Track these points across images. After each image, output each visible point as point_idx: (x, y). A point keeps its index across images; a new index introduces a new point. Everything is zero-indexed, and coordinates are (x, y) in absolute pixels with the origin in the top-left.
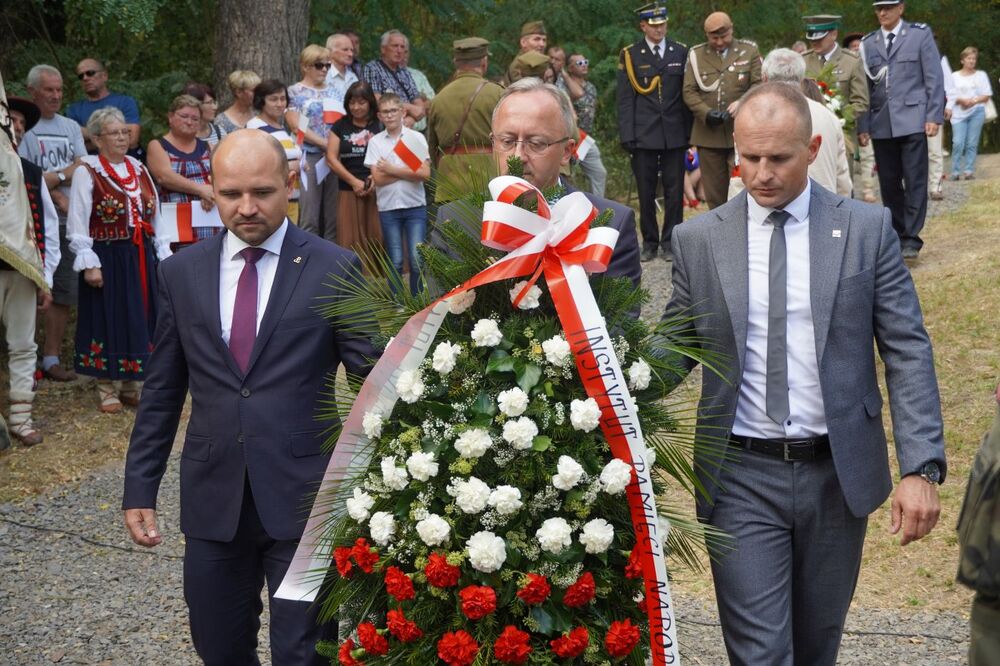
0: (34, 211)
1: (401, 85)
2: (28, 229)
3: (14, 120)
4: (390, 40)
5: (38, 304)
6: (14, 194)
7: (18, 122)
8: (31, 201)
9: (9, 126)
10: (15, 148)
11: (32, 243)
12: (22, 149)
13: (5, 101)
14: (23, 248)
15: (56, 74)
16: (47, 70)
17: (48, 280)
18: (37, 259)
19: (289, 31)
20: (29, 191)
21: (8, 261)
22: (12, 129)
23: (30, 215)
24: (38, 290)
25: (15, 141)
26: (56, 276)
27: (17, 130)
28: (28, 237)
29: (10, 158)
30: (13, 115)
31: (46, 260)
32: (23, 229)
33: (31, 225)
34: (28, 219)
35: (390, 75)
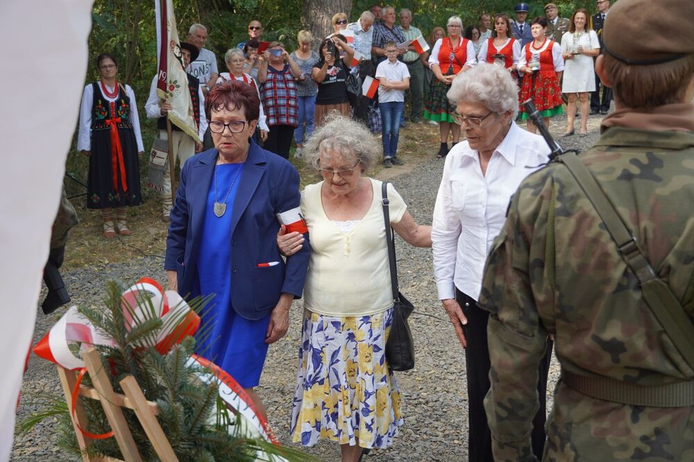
0: (193, 101)
1: (396, 35)
2: (189, 110)
3: (184, 54)
4: (387, 12)
5: (196, 149)
6: (183, 91)
7: (186, 55)
8: (192, 96)
9: (181, 57)
10: (184, 69)
11: (192, 118)
12: (188, 69)
13: (179, 44)
14: (187, 120)
15: (204, 29)
16: (200, 27)
17: (201, 138)
18: (194, 126)
19: (341, 6)
20: (191, 91)
21: (179, 126)
22: (182, 59)
23: (191, 103)
24: (196, 142)
25: (184, 65)
26: (205, 136)
27: (185, 59)
28: (189, 114)
29: (180, 73)
30: (183, 51)
31: (200, 127)
32: (187, 110)
33: (192, 108)
34: (190, 105)
35: (389, 32)
